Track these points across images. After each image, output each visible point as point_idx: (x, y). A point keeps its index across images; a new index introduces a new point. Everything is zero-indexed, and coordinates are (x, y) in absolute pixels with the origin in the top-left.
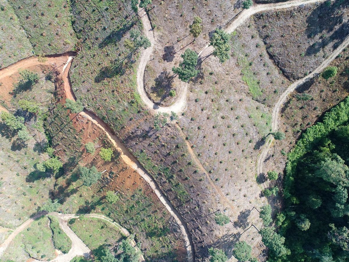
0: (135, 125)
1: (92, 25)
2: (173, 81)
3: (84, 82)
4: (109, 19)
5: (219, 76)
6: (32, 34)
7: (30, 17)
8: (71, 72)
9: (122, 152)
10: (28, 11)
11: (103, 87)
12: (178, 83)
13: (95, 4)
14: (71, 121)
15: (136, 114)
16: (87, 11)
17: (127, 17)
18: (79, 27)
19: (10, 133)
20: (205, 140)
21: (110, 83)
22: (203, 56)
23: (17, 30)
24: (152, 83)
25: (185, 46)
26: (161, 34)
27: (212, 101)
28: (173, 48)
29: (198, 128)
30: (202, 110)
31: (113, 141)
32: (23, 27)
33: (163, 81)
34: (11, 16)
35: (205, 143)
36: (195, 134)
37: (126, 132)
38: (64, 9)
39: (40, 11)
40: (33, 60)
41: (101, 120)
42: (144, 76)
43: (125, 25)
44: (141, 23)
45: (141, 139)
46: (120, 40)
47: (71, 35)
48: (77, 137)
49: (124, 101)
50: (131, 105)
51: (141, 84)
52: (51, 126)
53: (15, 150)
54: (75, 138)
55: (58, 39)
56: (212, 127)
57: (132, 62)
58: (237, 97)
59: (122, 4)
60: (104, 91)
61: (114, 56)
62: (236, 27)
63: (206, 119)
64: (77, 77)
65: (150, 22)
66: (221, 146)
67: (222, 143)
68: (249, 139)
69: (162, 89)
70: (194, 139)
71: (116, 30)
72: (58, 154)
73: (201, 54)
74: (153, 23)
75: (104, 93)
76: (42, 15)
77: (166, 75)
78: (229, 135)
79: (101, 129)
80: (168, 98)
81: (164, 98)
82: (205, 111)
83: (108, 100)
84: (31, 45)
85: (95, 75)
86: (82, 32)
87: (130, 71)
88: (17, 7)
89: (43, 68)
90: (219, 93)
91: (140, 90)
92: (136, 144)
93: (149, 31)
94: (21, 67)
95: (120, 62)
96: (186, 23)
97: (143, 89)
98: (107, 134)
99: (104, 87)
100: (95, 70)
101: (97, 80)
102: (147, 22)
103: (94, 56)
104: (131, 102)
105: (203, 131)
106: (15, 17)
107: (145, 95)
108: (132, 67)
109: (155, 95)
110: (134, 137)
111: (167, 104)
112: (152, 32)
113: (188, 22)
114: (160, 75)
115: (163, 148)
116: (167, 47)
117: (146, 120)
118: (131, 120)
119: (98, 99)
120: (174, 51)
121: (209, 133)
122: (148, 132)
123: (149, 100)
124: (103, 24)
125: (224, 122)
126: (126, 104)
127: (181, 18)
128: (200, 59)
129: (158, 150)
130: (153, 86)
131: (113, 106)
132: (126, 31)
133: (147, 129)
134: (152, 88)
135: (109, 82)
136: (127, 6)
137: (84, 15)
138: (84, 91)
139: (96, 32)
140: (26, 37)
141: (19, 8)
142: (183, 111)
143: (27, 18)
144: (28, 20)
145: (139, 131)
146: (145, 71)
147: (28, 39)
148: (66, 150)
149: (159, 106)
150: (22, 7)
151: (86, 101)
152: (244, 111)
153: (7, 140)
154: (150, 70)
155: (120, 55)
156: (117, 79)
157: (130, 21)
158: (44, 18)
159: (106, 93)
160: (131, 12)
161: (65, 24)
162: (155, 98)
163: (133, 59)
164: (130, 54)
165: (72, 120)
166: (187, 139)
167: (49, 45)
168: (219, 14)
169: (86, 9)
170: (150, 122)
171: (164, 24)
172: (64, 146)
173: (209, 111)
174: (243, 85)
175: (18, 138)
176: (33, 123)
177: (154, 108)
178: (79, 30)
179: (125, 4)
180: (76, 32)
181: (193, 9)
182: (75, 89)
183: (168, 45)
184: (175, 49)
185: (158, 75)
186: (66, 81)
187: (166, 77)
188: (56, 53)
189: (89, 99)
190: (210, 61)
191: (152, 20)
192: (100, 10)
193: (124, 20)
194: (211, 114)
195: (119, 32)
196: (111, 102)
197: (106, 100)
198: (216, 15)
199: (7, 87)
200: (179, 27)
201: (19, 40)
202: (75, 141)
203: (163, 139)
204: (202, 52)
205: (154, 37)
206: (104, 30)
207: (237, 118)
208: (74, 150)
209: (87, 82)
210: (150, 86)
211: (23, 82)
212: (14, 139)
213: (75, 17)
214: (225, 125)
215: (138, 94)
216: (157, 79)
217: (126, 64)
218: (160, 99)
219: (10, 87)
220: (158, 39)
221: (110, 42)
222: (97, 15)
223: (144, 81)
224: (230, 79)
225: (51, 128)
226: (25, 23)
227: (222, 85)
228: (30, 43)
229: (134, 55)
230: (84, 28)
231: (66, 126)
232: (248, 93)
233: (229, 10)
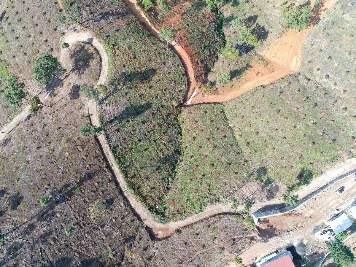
0: (114, 25)
1: (158, 128)
2: (72, 66)
3: (170, 73)
4: (137, 131)
5: (31, 77)
6: (222, 122)
7: (222, 137)
8: (186, 86)
9: (136, 6)
10: (223, 142)
11: (147, 64)
12: (69, 65)
13: (153, 147)
14: (189, 39)
15: (112, 35)
16: (163, 142)
17: (118, 130)
18: (174, 128)
19: (257, 31)
20: (44, 11)
21: (138, 66)
22: (45, 94)
23: (237, 126)
24: (93, 63)
25: (60, 101)
26: (81, 111)
27: (38, 52)
28: (71, 98)
29: (50, 21)
30: (47, 41)
31: (144, 16)
32: (231, 129)
33: (82, 65)
34: (241, 138)
35: (44, 7)
36: (53, 15)
37: (125, 20)
38: (188, 145)
39: (210, 142)
40: (226, 100)
41: (153, 35)
42: (101, 71)
43: (119, 123)
44: (101, 122)
45: (111, 12)
46: (127, 109)
47: (183, 122)
48: (186, 25)
49: (123, 48)
50: (116, 43)
51: (104, 63)
52: (216, 40)
53: (255, 16)
54: (188, 25)
55: (196, 117)
56: (38, 25)
57: (112, 84)
58: (17, 59)
59: (122, 143)
60: (145, 59)
61: (133, 93)
62: (11, 123)
63: (44, 32)
64: (178, 80)
65: (92, 123)
66: (31, 8)
67: (30, 10)
68: (8, 20)
69: (83, 58)
70: (54, 10)
71: (130, 119)
72: (212, 15)
73: (46, 95)
74: (88, 121)
75: (146, 58)
76: (208, 139)
77: (79, 73)
78: (24, 19)
79: (156, 28)
80: (78, 49)
81: (82, 49)
82: (45, 39)
83: (141, 50)
84: (226, 113)
85: (156, 78)
86: (171, 124)
87: (115, 76)
88: (234, 146)
89: (216, 92)
90: (32, 60)
91: (105, 58)
92: (116, 9)
93: (93, 114)
94: (237, 92)
95: (126, 87)
96: (56, 122)
97: (103, 58)
98: (149, 23)
99: (145, 64)
100: (156, 82)
101: (153, 71)
102: (94, 123)
103: (156, 96)
104: (116, 45)
105: (46, 19)
106: (237, 138)
107: (101, 53)
108: (113, 80)
109: (90, 52)
110: (117, 15)
111: (79, 43)
112: (90, 113)
113: (54, 123)
114: (85, 72)
115: (88, 4)
116: (76, 98)
117: (101, 29)
118: (118, 30)
119: (153, 53)
120: (70, 96)
121: (41, 18)
122: (101, 18)
123: (97, 47)
124: (145, 127)
125: (28, 32)
126: (121, 45)
127: (60, 126)
128: (47, 90)
129: (94, 3)
130: (92, 61)
131: (136, 44)
132: (119, 116)
133: (102, 21)
134: (93, 58)
135: (139, 68)
136: (116, 141)
137: (166, 138)
138: (169, 63)
139: (154, 121)
140: (229, 120)
141: (232, 145)
142: (63, 38)
143: (225, 137)
144: (224, 135)
145: (110, 19)
146: (99, 76)
147: (227, 118)
148: (202, 17)
149: (87, 41)
150: (229, 146)
151: (168, 53)
152: (12, 47)
153: (259, 24)
154: (93, 76)
155: (126, 94)
156: (129, 69)
157: (114, 126)
158: (207, 136)
159: (143, 57)
160: (112, 134)
161: (187, 132)
162: (90, 48)
163: (111, 88)
164: (115, 93)
165: (187, 40)
166: (61, 11)
167: (206, 112)
168: (24, 132)
169: (164, 144)
170: (98, 27)
171: (77, 120)
172: (204, 21)
173: (41, 41)
174: (11, 72)
175: (250, 27)
176: (234, 43)
177: (91, 39)
178: (175, 126)
179: (118, 143)
180: (179, 125)
181: (47, 135)
182: (181, 68)
183: (76, 100)
184: (69, 98)
185: (87, 71)
186: (192, 79)
187: (79, 70)
188: (201, 105)
189: (164, 55)
190: (38, 90)
191: (89, 124)
192: (148, 141)
193: (120, 127)
194: (39, 38)
195: (127, 117)
196: (138, 48)
197: (144, 51)
198: (28, 131)
199: (253, 72)
200: (63, 118)
201: (236, 116)
202: (190, 23)
203: (87, 12)
204: (45, 98)
205: (88, 108)
206: (144, 121)
207: (17, 38)
208: (192, 16)
209: (165, 72)
210: (94, 60)
211: (237, 78)
212: (254, 26)
213: (177, 138)
214: (27, 29)
215: (107, 53)
216: (87, 68)
217: (119, 84)
218: (86, 48)
219: (250, 73)
220: (84, 106)
221: (138, 108)
222: (151, 137)
223: (101, 66)
224: (22, 75)
225: (216, 38)
226: (228, 132)
227: (29, 69)
228: (226, 114)
229: (110, 92)
230: (168, 127)
231: (195, 35)
232: (8, 65)
233: (15, 137)
